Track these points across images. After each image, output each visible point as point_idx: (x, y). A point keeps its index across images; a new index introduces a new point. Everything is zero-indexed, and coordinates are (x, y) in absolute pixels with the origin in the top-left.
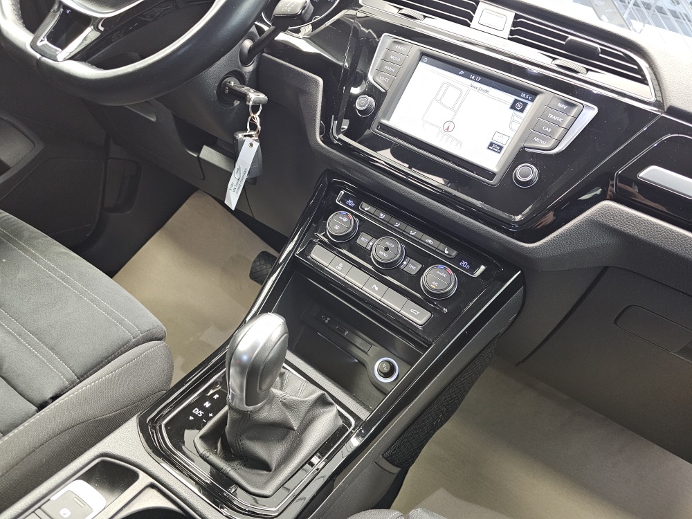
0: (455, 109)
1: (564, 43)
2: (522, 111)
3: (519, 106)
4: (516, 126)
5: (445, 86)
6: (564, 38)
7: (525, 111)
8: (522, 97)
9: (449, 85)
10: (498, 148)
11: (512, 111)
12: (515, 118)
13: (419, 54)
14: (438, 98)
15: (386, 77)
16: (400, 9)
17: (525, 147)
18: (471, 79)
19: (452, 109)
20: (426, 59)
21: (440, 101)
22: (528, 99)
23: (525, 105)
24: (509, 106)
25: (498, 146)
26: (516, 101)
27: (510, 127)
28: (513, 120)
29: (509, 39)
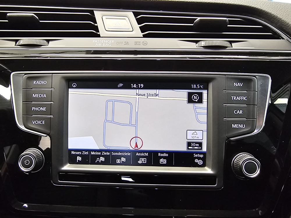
0: (133, 122)
1: (192, 25)
2: (200, 101)
3: (195, 98)
4: (204, 118)
5: (110, 104)
6: (192, 21)
7: (203, 100)
8: (193, 89)
9: (114, 101)
10: (198, 145)
11: (191, 105)
12: (198, 111)
13: (64, 82)
14: (110, 118)
15: (40, 119)
16: (16, 41)
17: (229, 138)
18: (134, 88)
19: (130, 124)
20: (74, 85)
21: (112, 122)
22: (200, 89)
23: (201, 95)
24: (186, 102)
25: (196, 143)
26: (190, 95)
27: (198, 121)
28: (197, 114)
29: (145, 36)
